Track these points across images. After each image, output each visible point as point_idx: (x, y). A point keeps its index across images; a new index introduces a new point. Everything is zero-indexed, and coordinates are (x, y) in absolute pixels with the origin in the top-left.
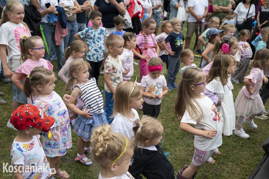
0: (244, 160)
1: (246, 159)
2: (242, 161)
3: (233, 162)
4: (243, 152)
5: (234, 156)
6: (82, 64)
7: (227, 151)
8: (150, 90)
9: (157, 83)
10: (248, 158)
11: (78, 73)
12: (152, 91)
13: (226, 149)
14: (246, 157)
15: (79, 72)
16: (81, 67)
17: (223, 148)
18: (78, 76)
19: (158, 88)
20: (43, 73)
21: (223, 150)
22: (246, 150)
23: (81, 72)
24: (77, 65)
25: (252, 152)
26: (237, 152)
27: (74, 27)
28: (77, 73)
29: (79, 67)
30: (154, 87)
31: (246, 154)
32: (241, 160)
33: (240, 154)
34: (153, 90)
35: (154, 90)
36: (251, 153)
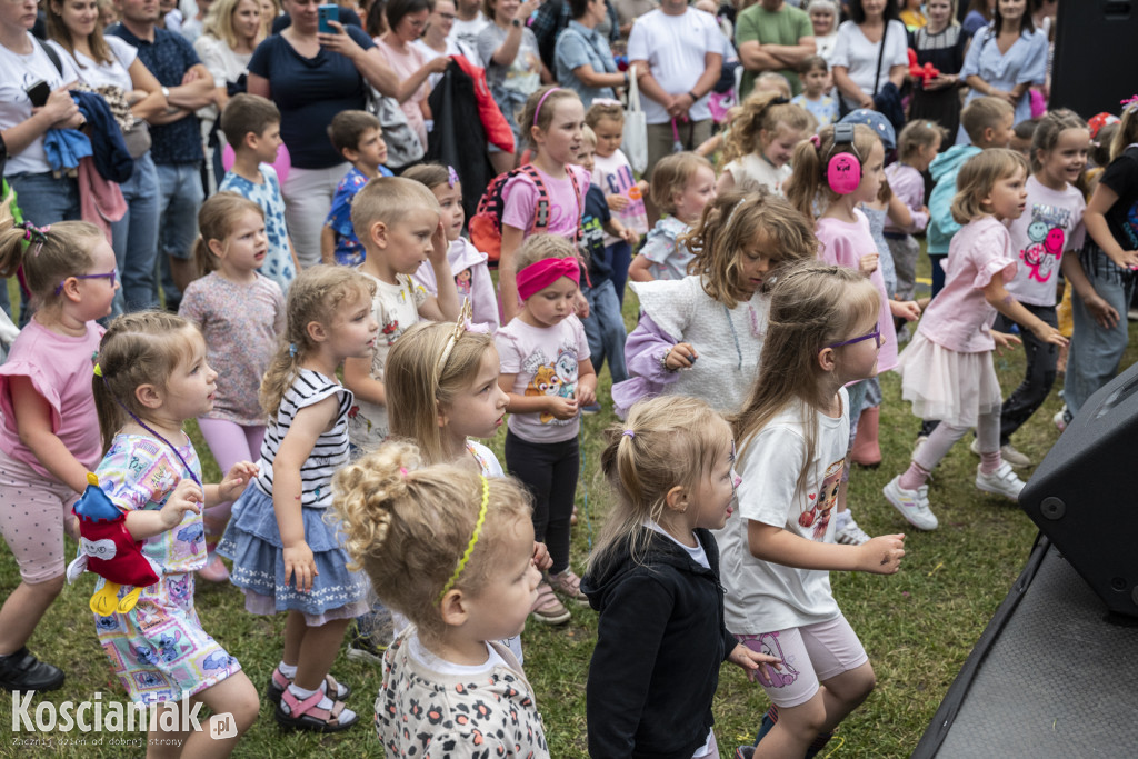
0: (959, 629)
1: (962, 624)
2: (950, 634)
3: (915, 644)
4: (949, 599)
5: (913, 621)
6: (345, 281)
7: (885, 606)
8: (536, 386)
9: (561, 352)
10: (970, 618)
11: (331, 322)
12: (545, 388)
13: (876, 598)
14: (961, 619)
15: (336, 315)
16: (344, 293)
17: (864, 599)
18: (332, 331)
19: (568, 371)
20: (145, 329)
21: (865, 604)
22: (962, 594)
23: (342, 315)
24: (327, 287)
25: (986, 594)
26: (923, 606)
27: (143, 183)
28: (327, 321)
29: (335, 293)
30: (552, 370)
31: (960, 606)
32: (946, 633)
33: (939, 608)
34: (550, 384)
35: (554, 381)
36: (981, 600)
